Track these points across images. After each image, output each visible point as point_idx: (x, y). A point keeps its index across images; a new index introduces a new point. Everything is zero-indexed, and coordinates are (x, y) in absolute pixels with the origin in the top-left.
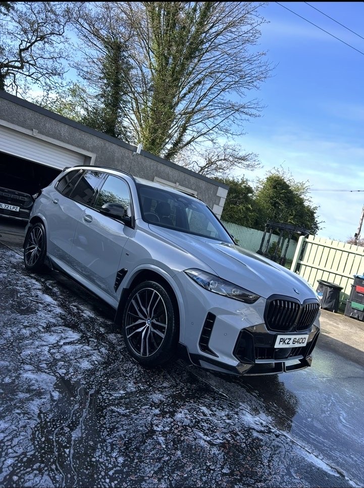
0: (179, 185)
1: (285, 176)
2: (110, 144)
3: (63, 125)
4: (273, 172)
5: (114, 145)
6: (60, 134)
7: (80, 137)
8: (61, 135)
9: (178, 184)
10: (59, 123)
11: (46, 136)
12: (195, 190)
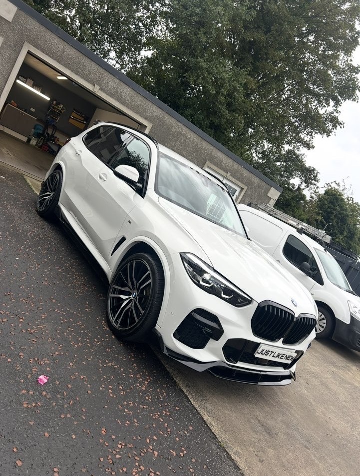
0: (231, 175)
1: (345, 192)
2: (169, 117)
3: (126, 87)
4: (334, 185)
5: (173, 120)
6: (121, 95)
7: (140, 103)
8: (122, 97)
9: (229, 174)
10: (122, 84)
11: (107, 94)
12: (245, 184)
